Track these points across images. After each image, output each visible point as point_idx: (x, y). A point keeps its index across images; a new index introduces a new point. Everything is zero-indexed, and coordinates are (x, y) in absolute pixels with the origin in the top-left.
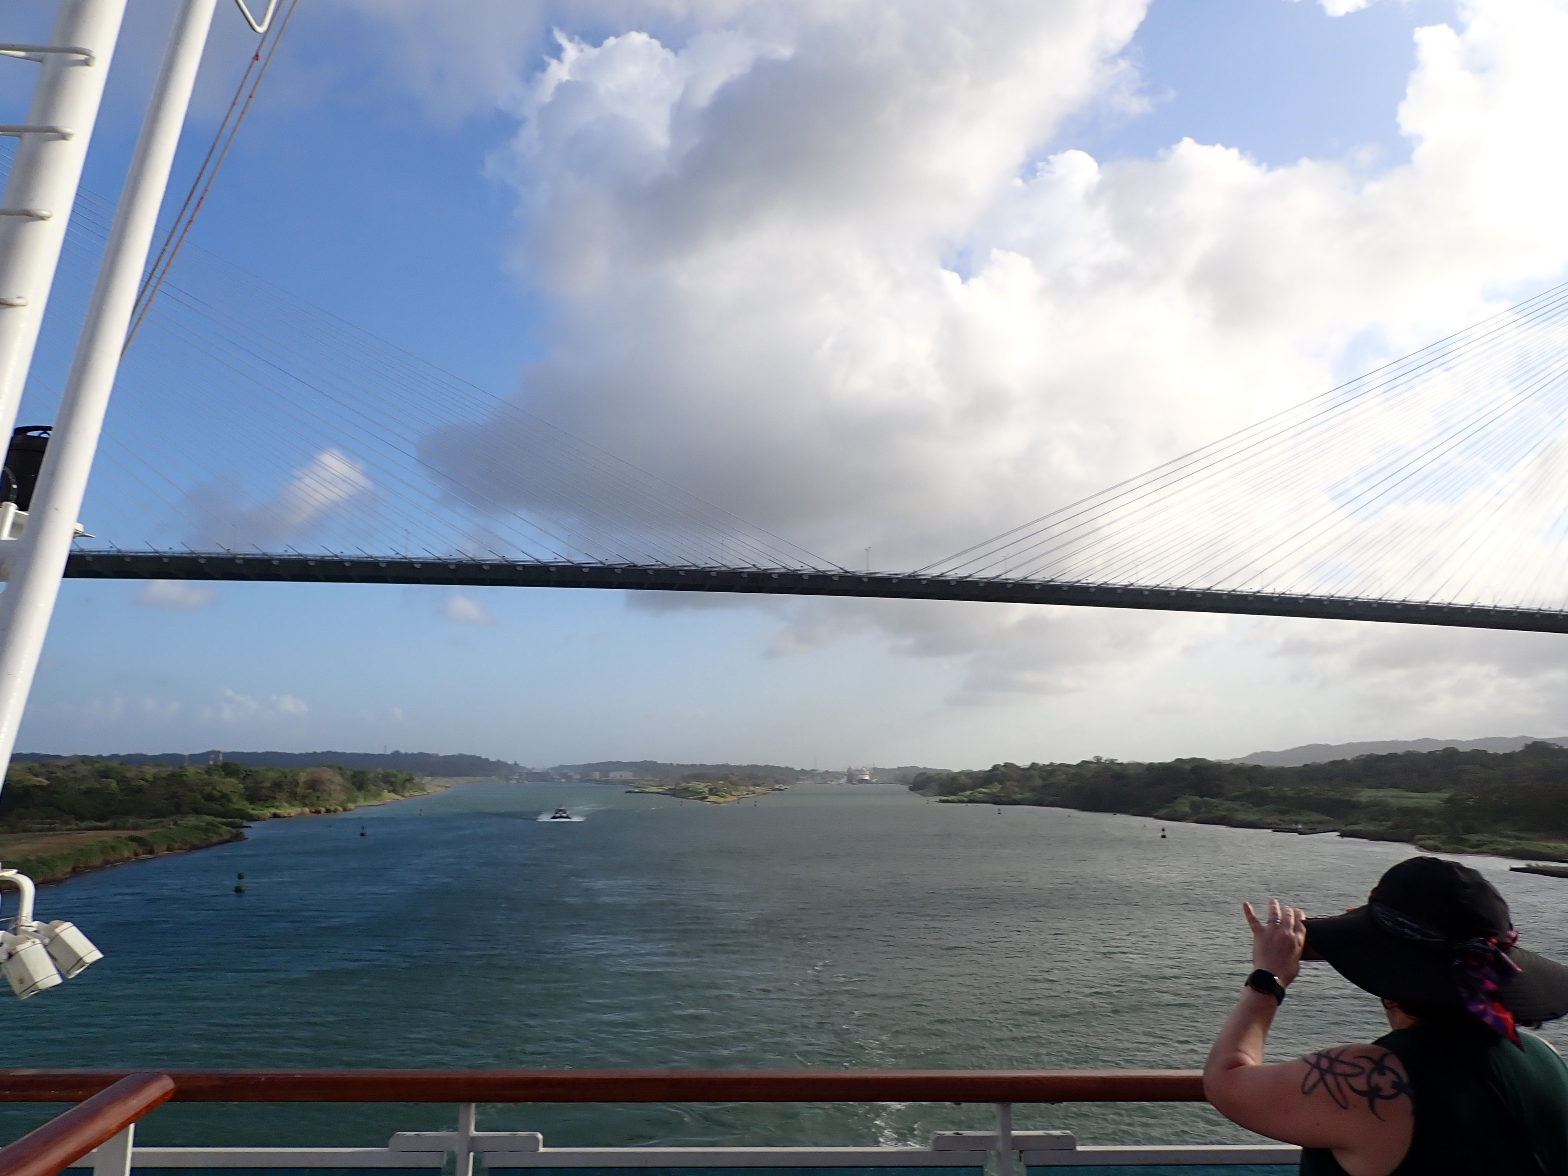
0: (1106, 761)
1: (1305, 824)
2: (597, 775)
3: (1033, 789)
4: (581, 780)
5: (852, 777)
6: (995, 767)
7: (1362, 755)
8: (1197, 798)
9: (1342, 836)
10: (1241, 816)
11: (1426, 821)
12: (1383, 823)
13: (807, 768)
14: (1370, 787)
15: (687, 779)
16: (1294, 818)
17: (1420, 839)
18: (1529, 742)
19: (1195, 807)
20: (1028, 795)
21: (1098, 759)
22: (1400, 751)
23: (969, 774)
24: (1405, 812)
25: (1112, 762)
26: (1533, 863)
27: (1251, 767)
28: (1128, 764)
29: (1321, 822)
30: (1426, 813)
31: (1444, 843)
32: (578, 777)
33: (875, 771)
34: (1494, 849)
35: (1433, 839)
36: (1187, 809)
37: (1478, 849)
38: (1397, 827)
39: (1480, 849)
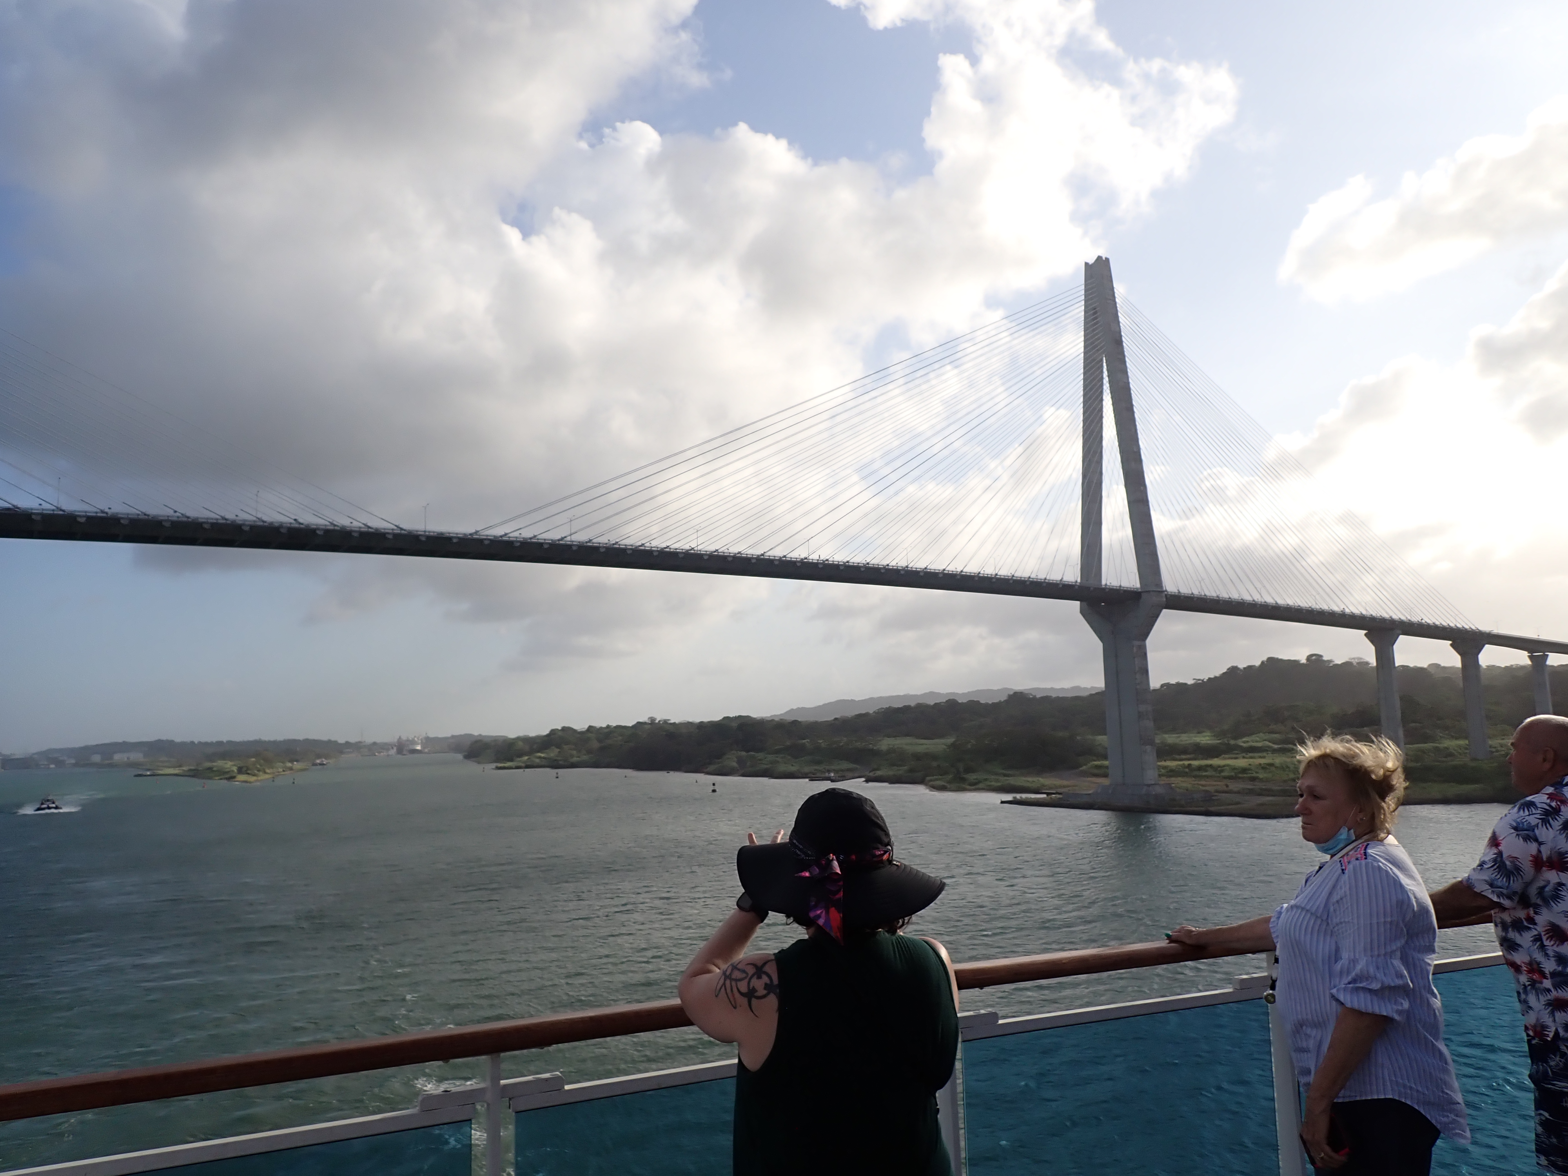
0: (659, 721)
1: (836, 771)
2: (97, 758)
3: (589, 752)
4: (76, 765)
5: (402, 747)
6: (553, 732)
7: (883, 708)
8: (744, 753)
9: (867, 781)
10: (782, 768)
11: (935, 764)
12: (901, 768)
13: (353, 740)
14: (888, 736)
15: (211, 757)
16: (827, 767)
17: (931, 781)
18: (1012, 693)
19: (740, 761)
20: (585, 758)
21: (652, 720)
22: (913, 704)
23: (526, 740)
24: (917, 757)
25: (665, 722)
26: (1018, 796)
27: (789, 723)
28: (681, 724)
29: (849, 770)
30: (933, 757)
31: (949, 782)
32: (73, 761)
33: (428, 741)
34: (988, 786)
35: (940, 779)
36: (735, 764)
37: (975, 786)
38: (911, 770)
39: (977, 787)
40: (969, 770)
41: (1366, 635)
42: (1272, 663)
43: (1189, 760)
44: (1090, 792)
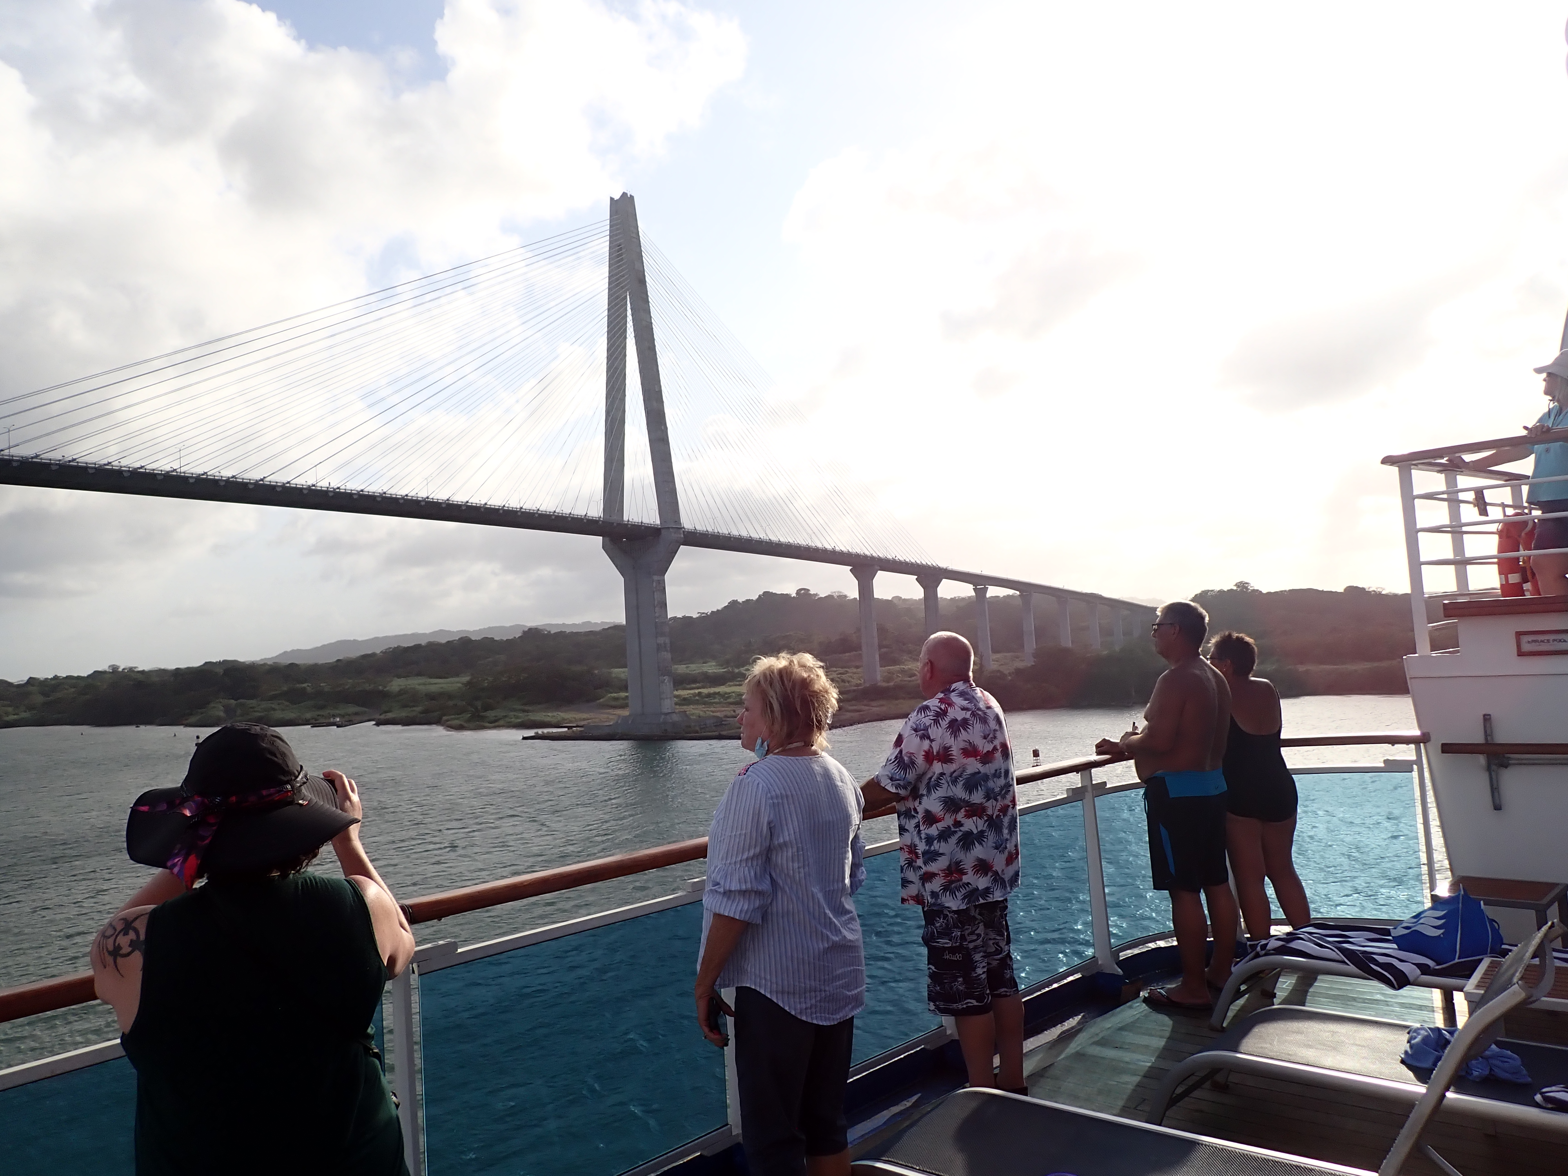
0: (124, 669)
1: (342, 716)
7: (390, 648)
8: (233, 702)
9: (378, 724)
10: (280, 715)
11: (451, 703)
12: (414, 709)
14: (399, 677)
16: (332, 712)
17: (448, 721)
18: (526, 629)
19: (229, 710)
21: (114, 668)
22: (423, 642)
24: (431, 697)
25: (131, 670)
26: (540, 731)
27: (284, 666)
28: (150, 672)
29: (356, 714)
30: (449, 696)
31: (469, 721)
34: (508, 722)
35: (457, 719)
36: (222, 714)
37: (495, 724)
38: (425, 712)
39: (497, 724)
40: (487, 708)
41: (851, 570)
42: (767, 596)
43: (698, 688)
44: (611, 724)
